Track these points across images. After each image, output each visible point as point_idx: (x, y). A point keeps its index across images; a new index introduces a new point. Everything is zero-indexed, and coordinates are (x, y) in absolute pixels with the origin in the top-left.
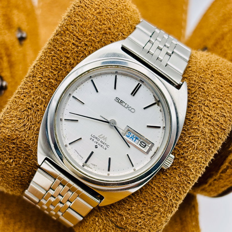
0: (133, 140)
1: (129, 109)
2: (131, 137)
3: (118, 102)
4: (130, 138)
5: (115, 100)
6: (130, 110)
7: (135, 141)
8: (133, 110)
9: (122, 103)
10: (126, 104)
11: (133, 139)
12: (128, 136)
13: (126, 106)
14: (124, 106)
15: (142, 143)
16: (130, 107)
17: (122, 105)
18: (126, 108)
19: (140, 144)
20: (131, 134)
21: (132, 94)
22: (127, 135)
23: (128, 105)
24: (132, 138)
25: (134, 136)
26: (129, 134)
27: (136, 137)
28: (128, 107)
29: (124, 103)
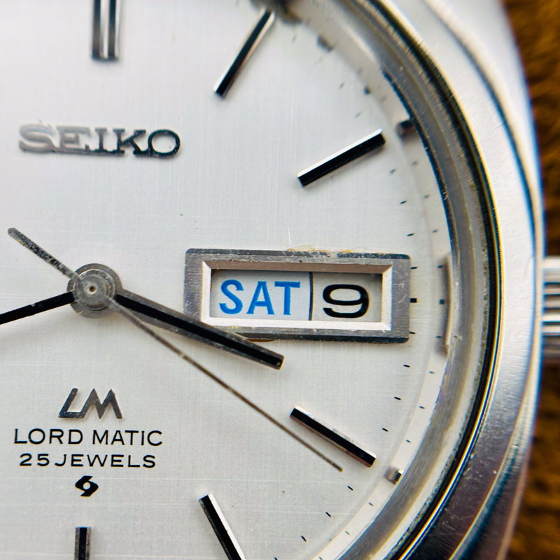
0: (271, 312)
1: (138, 152)
2: (255, 303)
3: (51, 150)
4: (251, 311)
5: (25, 149)
6: (150, 153)
7: (287, 311)
8: (163, 145)
9: (76, 141)
10: (102, 133)
11: (267, 303)
12: (231, 305)
13: (111, 144)
14: (101, 151)
15: (335, 295)
16: (140, 133)
17: (87, 152)
18: (118, 152)
19: (329, 312)
20: (239, 287)
21: (96, 54)
22: (223, 307)
23: (119, 133)
24: (261, 304)
25: (262, 285)
26: (232, 289)
27: (277, 284)
28: (127, 144)
29: (86, 132)
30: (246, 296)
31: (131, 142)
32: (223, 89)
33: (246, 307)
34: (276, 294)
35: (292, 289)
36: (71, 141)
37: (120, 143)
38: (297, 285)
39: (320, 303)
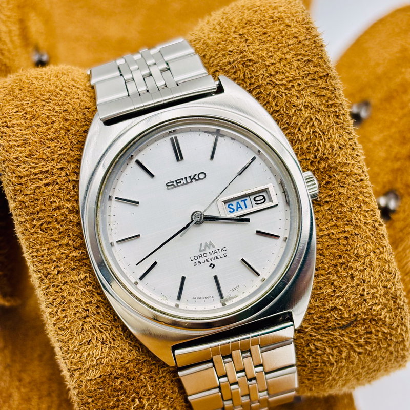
0: (242, 209)
1: (196, 180)
2: (237, 208)
3: (175, 187)
4: (237, 210)
5: (168, 189)
6: (199, 179)
7: (246, 207)
8: (202, 176)
9: (180, 182)
10: (186, 178)
11: (241, 207)
12: (232, 210)
13: (189, 180)
14: (187, 183)
15: (257, 199)
16: (195, 175)
17: (184, 184)
18: (192, 182)
19: (256, 204)
20: (232, 205)
21: (178, 160)
22: (230, 211)
23: (190, 177)
24: (239, 208)
25: (238, 203)
26: (230, 206)
27: (241, 201)
28: (193, 179)
29: (182, 179)
30: (235, 207)
31: (194, 178)
32: (212, 158)
33: (236, 209)
34: (242, 204)
35: (246, 201)
36: (179, 183)
37: (191, 180)
38: (246, 200)
39: (254, 203)
